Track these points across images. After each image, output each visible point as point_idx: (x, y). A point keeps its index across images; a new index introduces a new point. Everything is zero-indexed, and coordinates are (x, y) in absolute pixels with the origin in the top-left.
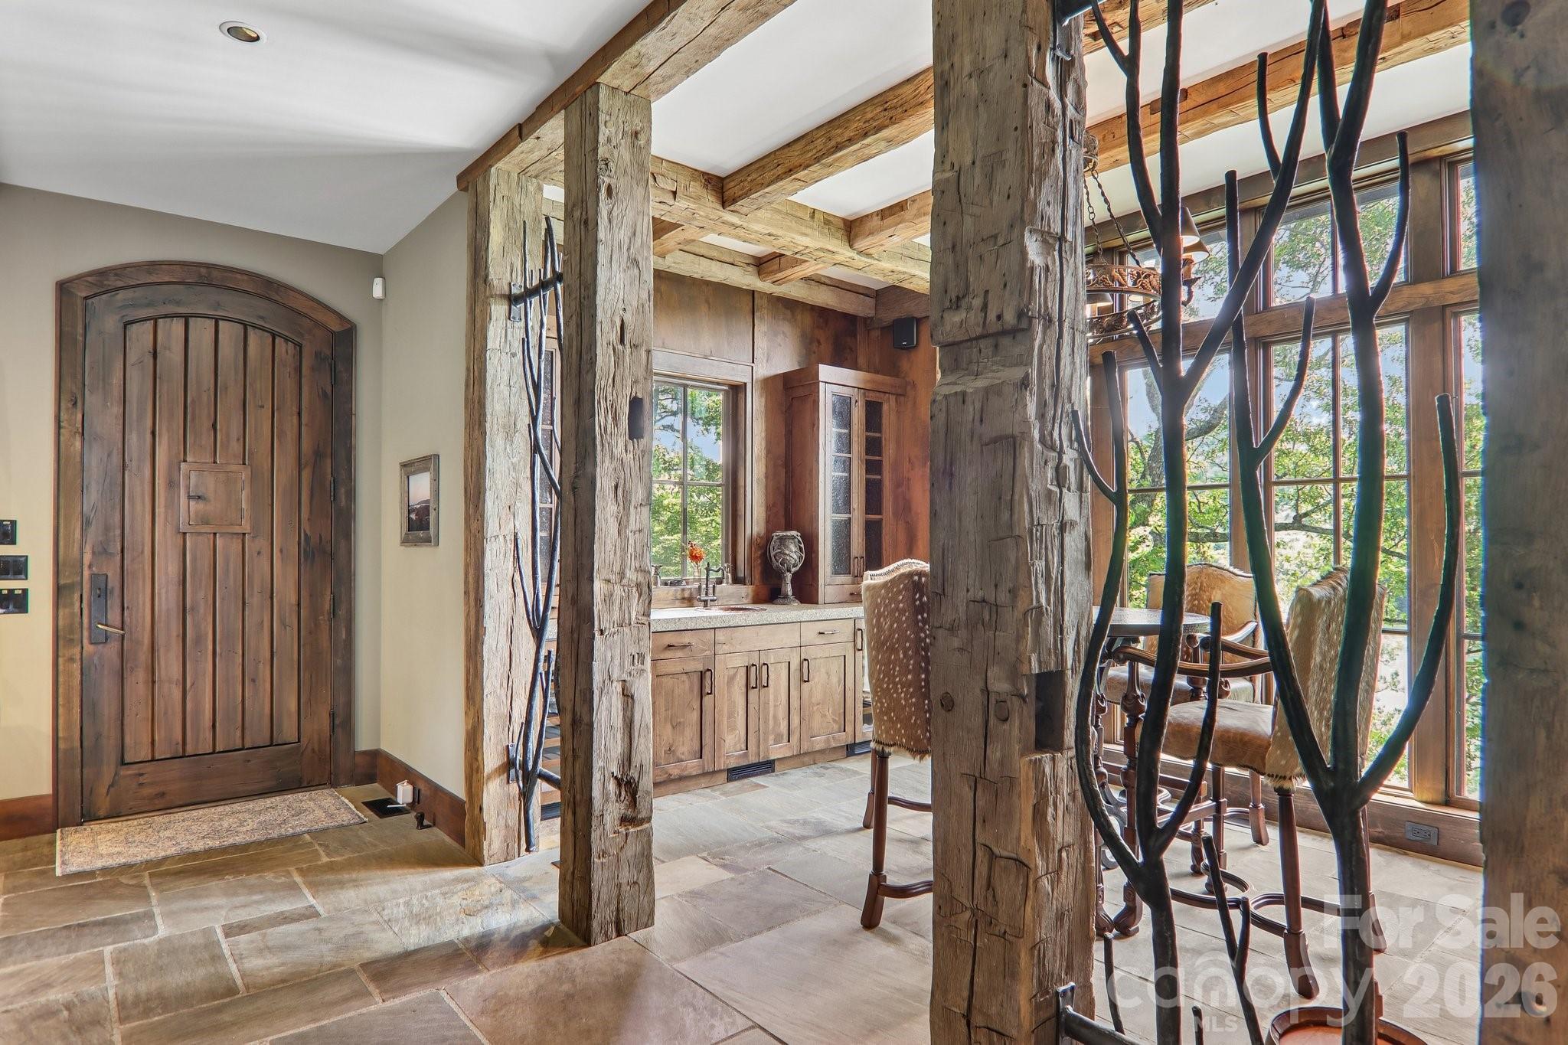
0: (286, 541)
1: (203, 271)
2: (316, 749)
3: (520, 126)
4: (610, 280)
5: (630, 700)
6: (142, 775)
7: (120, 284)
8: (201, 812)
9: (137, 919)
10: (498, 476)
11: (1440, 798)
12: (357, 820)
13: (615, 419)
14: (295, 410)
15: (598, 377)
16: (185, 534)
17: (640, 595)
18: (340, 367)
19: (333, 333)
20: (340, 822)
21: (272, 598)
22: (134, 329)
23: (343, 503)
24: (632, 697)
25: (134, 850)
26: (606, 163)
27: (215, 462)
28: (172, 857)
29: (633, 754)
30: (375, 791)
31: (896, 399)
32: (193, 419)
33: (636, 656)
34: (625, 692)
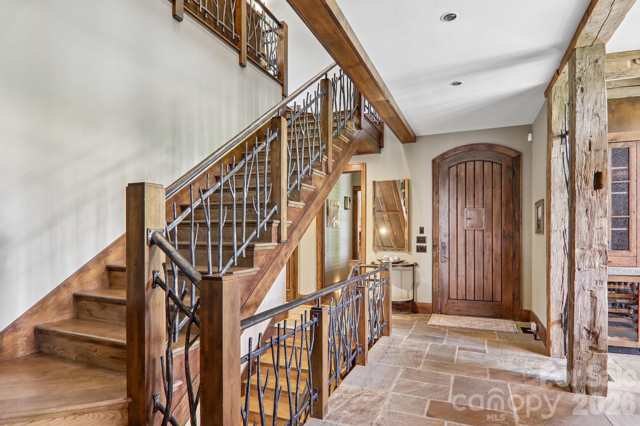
0: (497, 231)
1: (470, 147)
2: (508, 305)
3: (558, 70)
4: (582, 126)
5: (595, 299)
6: (454, 303)
7: (448, 156)
8: (470, 318)
9: (440, 338)
10: (557, 207)
12: (515, 332)
13: (586, 182)
14: (500, 187)
15: (576, 167)
16: (466, 230)
17: (601, 255)
18: (515, 170)
19: (513, 158)
20: (509, 331)
21: (492, 251)
22: (451, 169)
23: (517, 219)
25: (448, 323)
26: (580, 79)
27: (474, 207)
28: (456, 327)
29: (596, 322)
30: (524, 325)
32: (468, 194)
33: (598, 281)
34: (592, 295)
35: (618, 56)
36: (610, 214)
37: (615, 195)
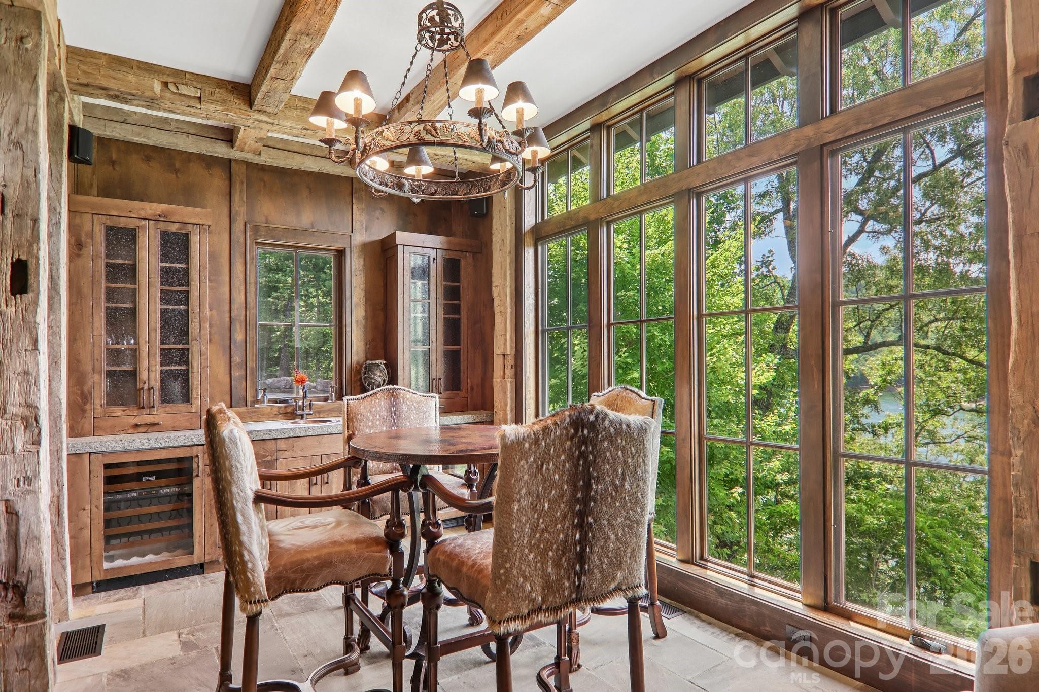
5: (14, 517)
11: (820, 602)
17: (26, 427)
24: (17, 514)
29: (20, 561)
31: (473, 257)
33: (22, 479)
34: (9, 510)
35: (139, 68)
36: (158, 342)
37: (167, 309)
